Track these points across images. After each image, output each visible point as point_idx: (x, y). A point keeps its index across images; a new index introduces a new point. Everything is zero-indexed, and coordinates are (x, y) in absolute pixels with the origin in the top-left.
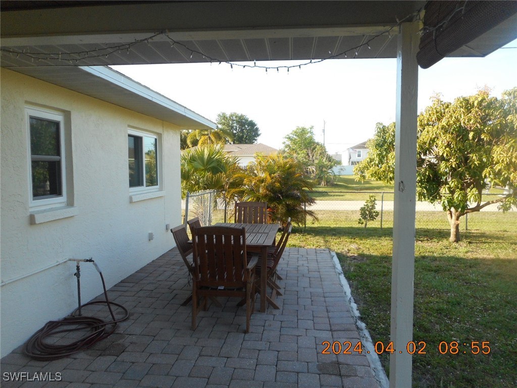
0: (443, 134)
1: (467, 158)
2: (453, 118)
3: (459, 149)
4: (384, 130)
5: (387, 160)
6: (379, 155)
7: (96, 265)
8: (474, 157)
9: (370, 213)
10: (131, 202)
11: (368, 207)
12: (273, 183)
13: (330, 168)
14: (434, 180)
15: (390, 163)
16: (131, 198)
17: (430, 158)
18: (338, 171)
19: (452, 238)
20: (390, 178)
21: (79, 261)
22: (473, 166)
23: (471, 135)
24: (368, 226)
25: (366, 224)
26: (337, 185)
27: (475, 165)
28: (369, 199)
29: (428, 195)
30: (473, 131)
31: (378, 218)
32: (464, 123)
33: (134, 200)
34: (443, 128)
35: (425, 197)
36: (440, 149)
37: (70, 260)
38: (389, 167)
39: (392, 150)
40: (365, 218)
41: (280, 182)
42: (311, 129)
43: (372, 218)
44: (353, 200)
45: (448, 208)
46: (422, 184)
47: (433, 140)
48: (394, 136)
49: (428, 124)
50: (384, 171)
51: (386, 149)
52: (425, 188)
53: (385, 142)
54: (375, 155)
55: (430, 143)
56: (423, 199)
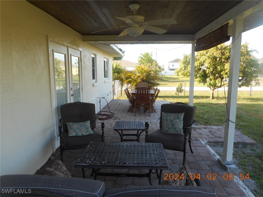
0: (208, 59)
1: (216, 68)
2: (212, 53)
3: (214, 65)
4: (186, 57)
5: (187, 68)
6: (184, 66)
7: (105, 99)
8: (219, 67)
9: (180, 90)
10: (105, 82)
11: (179, 87)
12: (143, 78)
13: (160, 72)
14: (205, 76)
15: (189, 70)
16: (105, 81)
17: (203, 68)
18: (164, 73)
19: (211, 98)
20: (188, 75)
21: (100, 98)
22: (218, 71)
23: (218, 59)
24: (179, 95)
25: (178, 95)
26: (163, 80)
27: (219, 70)
28: (180, 84)
29: (202, 82)
30: (219, 58)
31: (183, 92)
32: (215, 55)
33: (106, 82)
34: (208, 56)
35: (201, 82)
36: (206, 65)
37: (98, 98)
38: (188, 71)
39: (189, 64)
40: (178, 92)
41: (145, 77)
42: (151, 53)
43: (181, 92)
44: (171, 86)
45: (209, 86)
46: (200, 77)
47: (204, 61)
48: (190, 59)
49: (203, 55)
50: (186, 73)
51: (187, 64)
52: (201, 79)
53: (187, 61)
54: (183, 67)
55: (203, 62)
56: (200, 83)
